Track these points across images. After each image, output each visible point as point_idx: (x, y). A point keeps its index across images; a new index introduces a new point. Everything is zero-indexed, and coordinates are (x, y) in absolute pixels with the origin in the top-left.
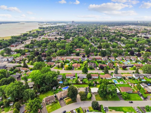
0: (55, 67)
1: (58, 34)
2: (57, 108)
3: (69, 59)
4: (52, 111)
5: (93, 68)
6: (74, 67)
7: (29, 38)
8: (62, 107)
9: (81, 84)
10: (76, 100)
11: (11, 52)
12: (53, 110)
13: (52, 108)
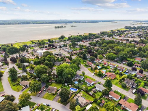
0: (90, 68)
1: (139, 35)
2: (49, 99)
3: (112, 66)
4: (45, 98)
5: (127, 88)
6: (106, 75)
7: (103, 37)
8: (53, 100)
9: (90, 95)
10: (66, 104)
11: (76, 46)
12: (47, 98)
13: (47, 96)
